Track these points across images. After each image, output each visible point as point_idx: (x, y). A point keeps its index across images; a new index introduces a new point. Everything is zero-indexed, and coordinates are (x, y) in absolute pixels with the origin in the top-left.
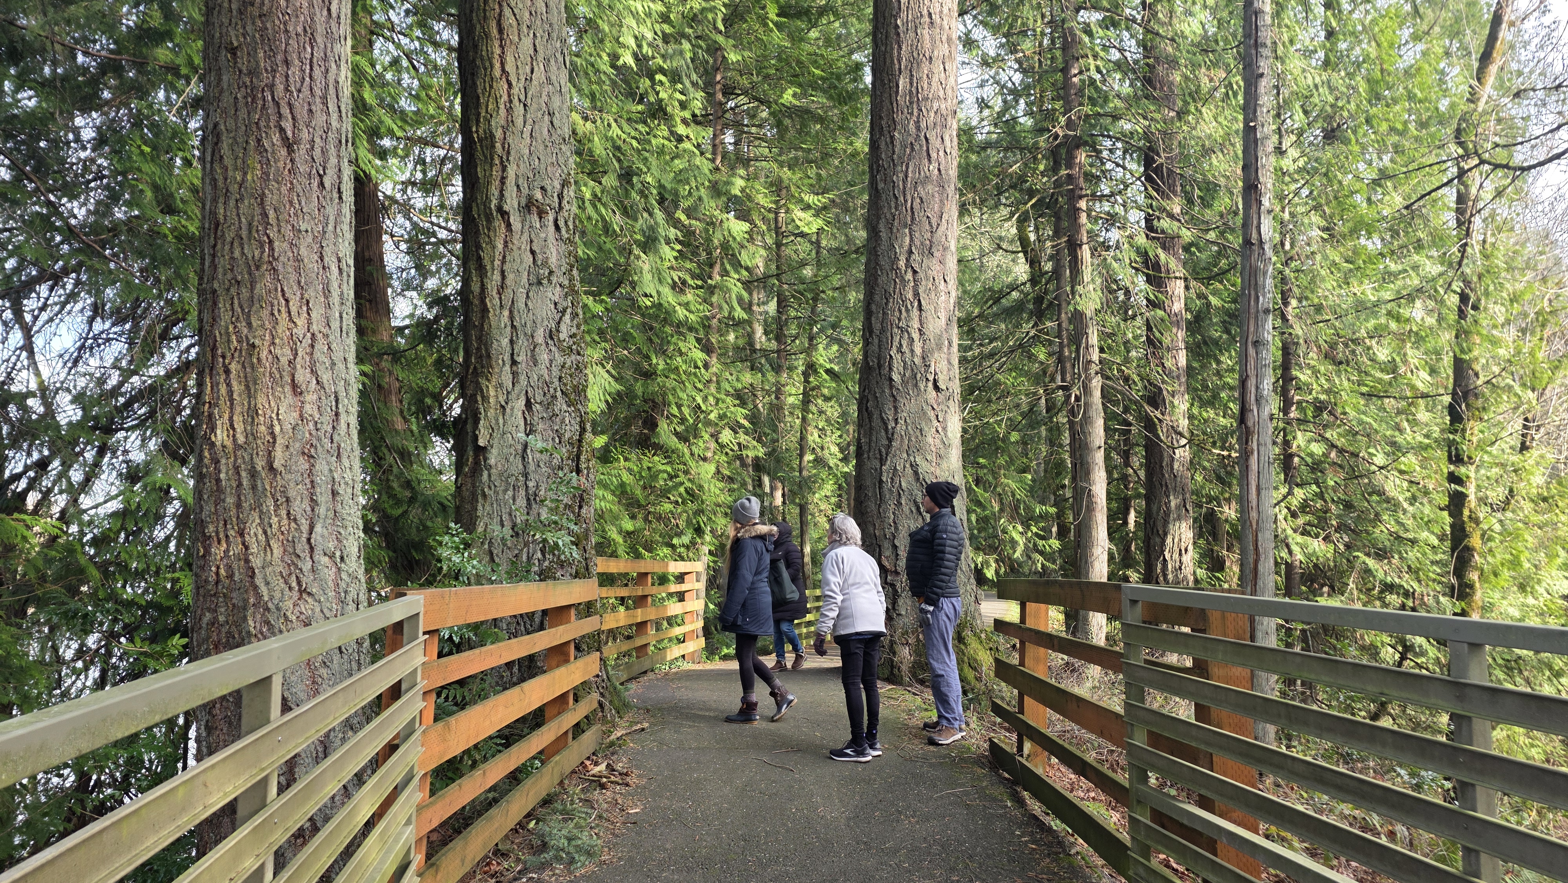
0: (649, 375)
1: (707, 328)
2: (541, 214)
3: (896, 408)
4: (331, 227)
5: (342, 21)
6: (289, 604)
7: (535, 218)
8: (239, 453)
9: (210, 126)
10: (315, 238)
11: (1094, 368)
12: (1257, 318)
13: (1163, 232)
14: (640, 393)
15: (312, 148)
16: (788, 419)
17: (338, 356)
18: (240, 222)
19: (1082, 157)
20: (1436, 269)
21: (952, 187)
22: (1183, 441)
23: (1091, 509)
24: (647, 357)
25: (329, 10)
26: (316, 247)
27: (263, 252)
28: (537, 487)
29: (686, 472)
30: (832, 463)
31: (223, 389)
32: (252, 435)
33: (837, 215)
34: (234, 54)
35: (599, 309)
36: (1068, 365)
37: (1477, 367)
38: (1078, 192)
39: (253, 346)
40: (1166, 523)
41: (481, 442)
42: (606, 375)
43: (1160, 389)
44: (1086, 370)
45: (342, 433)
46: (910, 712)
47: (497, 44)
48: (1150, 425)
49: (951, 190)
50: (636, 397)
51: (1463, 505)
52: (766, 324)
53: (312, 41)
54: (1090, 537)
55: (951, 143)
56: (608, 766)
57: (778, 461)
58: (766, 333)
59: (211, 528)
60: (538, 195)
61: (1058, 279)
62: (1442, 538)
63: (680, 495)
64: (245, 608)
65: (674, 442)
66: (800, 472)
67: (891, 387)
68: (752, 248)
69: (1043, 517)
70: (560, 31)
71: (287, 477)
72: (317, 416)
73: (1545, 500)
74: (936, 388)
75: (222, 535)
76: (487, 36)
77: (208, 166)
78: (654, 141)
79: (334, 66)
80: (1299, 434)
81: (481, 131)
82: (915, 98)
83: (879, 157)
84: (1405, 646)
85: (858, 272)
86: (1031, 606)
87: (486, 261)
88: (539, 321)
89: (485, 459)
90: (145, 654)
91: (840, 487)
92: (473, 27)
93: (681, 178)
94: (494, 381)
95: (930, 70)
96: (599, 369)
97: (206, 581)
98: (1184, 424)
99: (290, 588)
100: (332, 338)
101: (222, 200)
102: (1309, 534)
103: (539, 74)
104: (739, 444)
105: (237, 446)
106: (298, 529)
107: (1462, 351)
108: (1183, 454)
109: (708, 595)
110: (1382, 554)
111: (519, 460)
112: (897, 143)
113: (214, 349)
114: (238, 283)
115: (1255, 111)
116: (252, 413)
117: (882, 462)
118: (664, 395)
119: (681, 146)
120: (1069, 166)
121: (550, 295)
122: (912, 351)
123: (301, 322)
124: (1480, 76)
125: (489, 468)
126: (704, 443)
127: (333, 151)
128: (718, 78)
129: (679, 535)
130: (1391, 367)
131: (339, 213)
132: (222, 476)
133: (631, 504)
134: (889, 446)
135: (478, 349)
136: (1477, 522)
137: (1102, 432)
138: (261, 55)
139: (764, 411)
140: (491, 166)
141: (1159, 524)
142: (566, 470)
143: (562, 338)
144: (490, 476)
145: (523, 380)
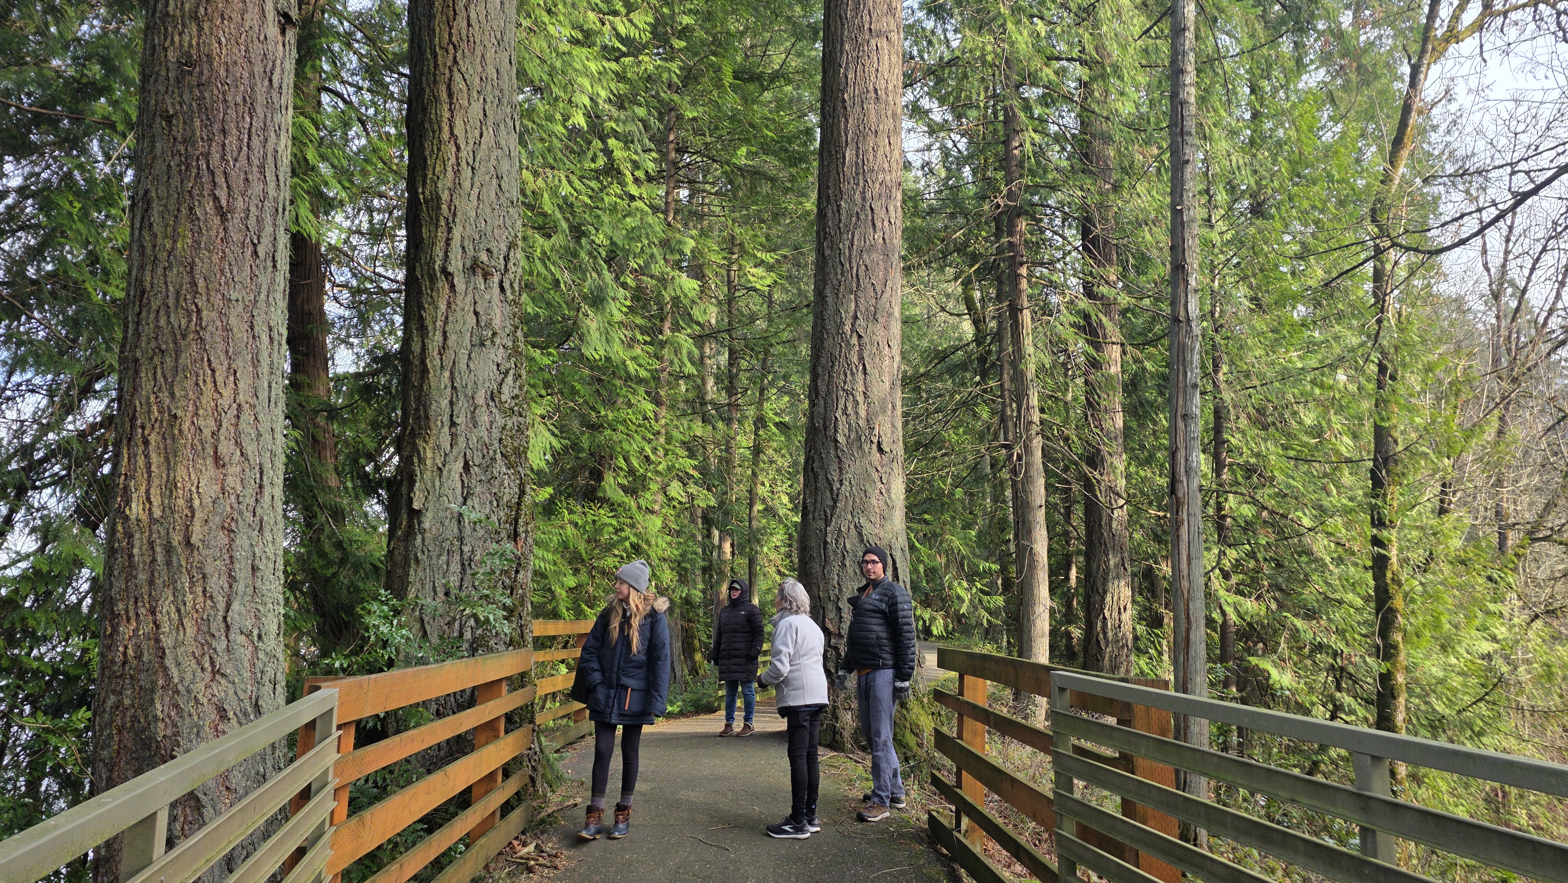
0: (596, 428)
1: (657, 379)
2: (486, 276)
3: (841, 469)
4: (263, 296)
5: (284, 91)
6: (201, 686)
7: (480, 279)
8: (154, 527)
9: (141, 193)
10: (245, 307)
11: (1035, 429)
12: (1185, 392)
13: (1102, 298)
14: (586, 445)
15: (247, 217)
16: (739, 471)
17: (264, 427)
18: (167, 290)
19: (1023, 225)
20: (1355, 341)
21: (897, 256)
22: (1121, 502)
23: (1032, 567)
24: (596, 410)
25: (270, 80)
26: (246, 316)
27: (190, 321)
28: (473, 551)
29: (632, 526)
30: (782, 512)
31: (141, 461)
32: (169, 509)
34: (169, 122)
35: (546, 361)
36: (1010, 424)
37: (1396, 434)
38: (1019, 259)
39: (175, 417)
40: (1105, 581)
41: (416, 506)
42: (548, 434)
43: (1099, 450)
44: (1027, 430)
45: (266, 506)
46: (850, 782)
47: (446, 107)
48: (1088, 485)
49: (895, 258)
50: (582, 450)
51: (1386, 568)
52: (718, 377)
53: (252, 112)
54: (1033, 594)
55: (896, 212)
56: (537, 847)
57: (726, 513)
58: (717, 385)
59: (121, 606)
60: (484, 257)
61: (1000, 340)
62: (1367, 599)
63: (625, 550)
64: (153, 691)
65: (618, 495)
66: (751, 522)
67: (836, 448)
68: (704, 305)
69: (988, 572)
70: (510, 97)
71: (205, 552)
72: (239, 488)
73: (1463, 562)
74: (880, 450)
75: (132, 614)
76: (437, 100)
77: (137, 232)
78: (606, 199)
79: (273, 135)
80: (1231, 496)
81: (427, 192)
82: (861, 169)
83: (826, 223)
84: (1335, 705)
85: (807, 328)
86: (968, 679)
87: (428, 322)
88: (480, 383)
89: (420, 523)
90: (47, 730)
91: (790, 536)
92: (423, 90)
93: (632, 235)
94: (431, 443)
95: (876, 143)
96: (541, 428)
97: (113, 662)
98: (1122, 483)
99: (203, 670)
100: (259, 408)
101: (149, 268)
102: (1244, 595)
103: (488, 138)
104: (689, 495)
105: (153, 521)
106: (214, 607)
107: (1382, 419)
108: (1120, 514)
110: (1311, 615)
111: (455, 523)
112: (843, 212)
113: (133, 419)
114: (162, 352)
115: (1182, 196)
116: (171, 486)
117: (827, 523)
118: (611, 448)
119: (634, 204)
120: (1011, 234)
121: (493, 356)
122: (857, 413)
123: (227, 392)
124: (1393, 160)
125: (423, 532)
126: (651, 496)
127: (268, 220)
128: (672, 137)
130: (1317, 432)
131: (273, 282)
132: (135, 551)
133: (575, 560)
134: (834, 507)
135: (417, 410)
136: (1400, 585)
137: (1043, 491)
138: (197, 123)
139: (713, 462)
140: (437, 227)
141: (1099, 583)
142: (504, 534)
143: (503, 399)
144: (423, 540)
145: (461, 442)
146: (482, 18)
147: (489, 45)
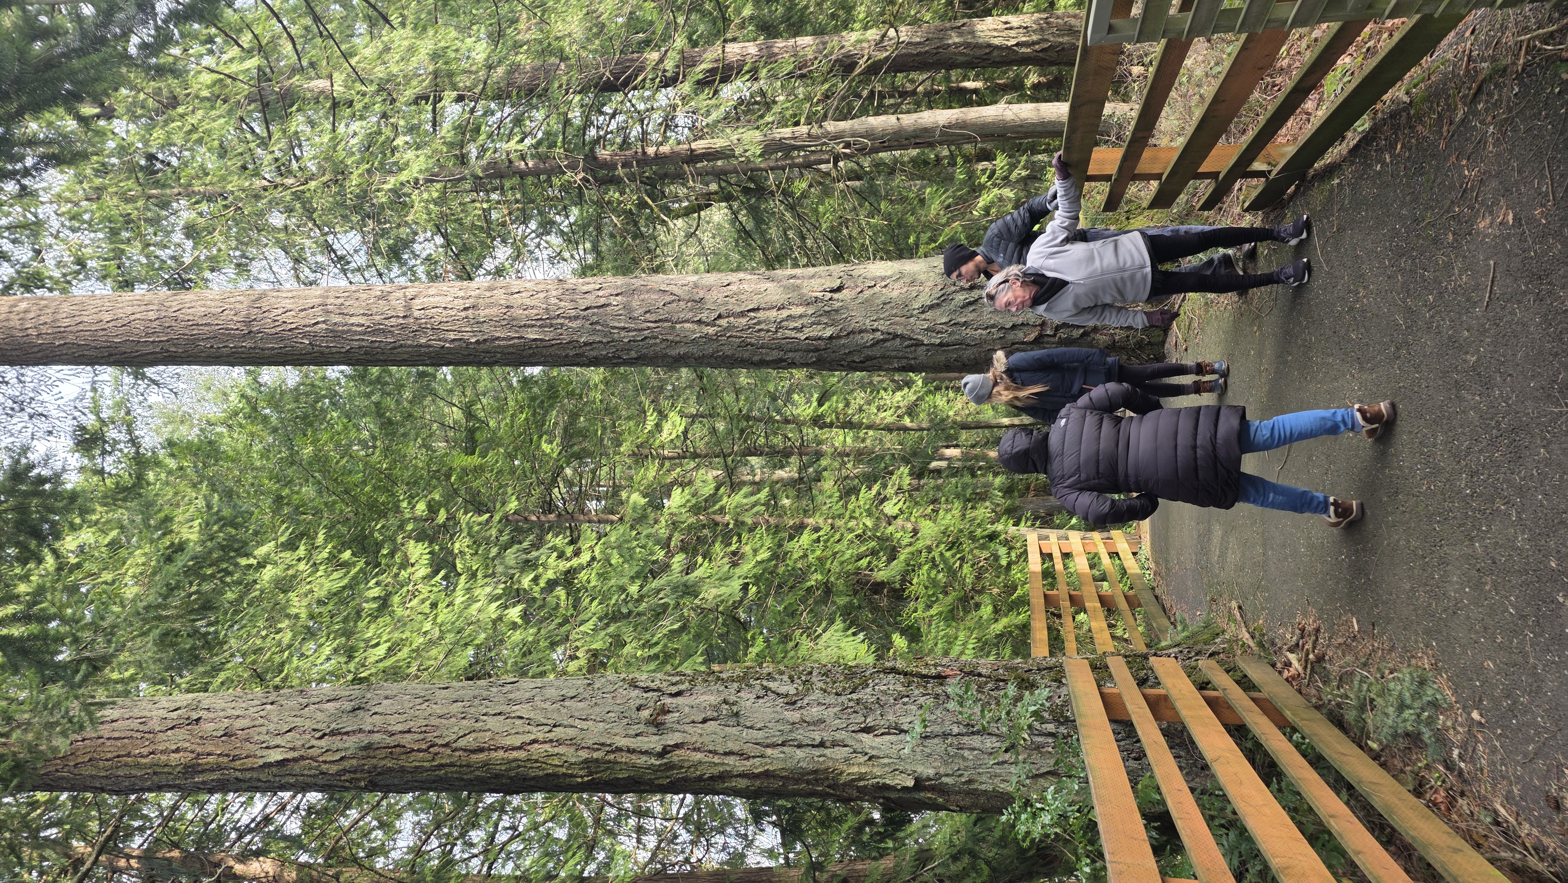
0: (828, 590)
1: (777, 529)
2: (665, 711)
3: (861, 332)
7: (669, 717)
11: (815, 130)
13: (678, 67)
14: (848, 599)
16: (868, 442)
19: (603, 153)
21: (634, 281)
22: (891, 33)
23: (963, 125)
24: (809, 589)
28: (958, 723)
29: (929, 550)
30: (912, 398)
33: (667, 398)
36: (813, 157)
38: (639, 156)
40: (977, 46)
41: (910, 783)
42: (828, 634)
43: (837, 60)
44: (818, 138)
47: (493, 754)
48: (874, 69)
49: (637, 283)
50: (850, 602)
52: (775, 467)
54: (994, 123)
55: (591, 283)
56: (1291, 650)
57: (914, 454)
58: (782, 467)
60: (645, 714)
61: (726, 173)
63: (953, 556)
65: (898, 565)
66: (922, 429)
67: (839, 337)
68: (698, 484)
74: (839, 289)
76: (486, 764)
78: (593, 584)
81: (581, 773)
82: (546, 322)
83: (606, 358)
85: (719, 375)
86: (1092, 170)
87: (715, 771)
88: (777, 717)
89: (929, 779)
91: (938, 388)
92: (477, 778)
93: (628, 557)
94: (842, 767)
95: (519, 307)
96: (821, 641)
98: (873, 34)
103: (523, 710)
104: (897, 494)
108: (905, 33)
109: (1059, 527)
111: (928, 742)
112: (591, 339)
117: (920, 343)
118: (848, 574)
119: (598, 556)
120: (612, 166)
121: (749, 703)
122: (801, 316)
125: (938, 776)
126: (897, 531)
128: (534, 518)
129: (997, 558)
133: (964, 608)
134: (902, 337)
135: (808, 782)
137: (882, 118)
139: (861, 469)
140: (616, 763)
141: (979, 52)
142: (939, 690)
143: (794, 692)
144: (947, 775)
145: (840, 736)
146: (402, 718)
147: (429, 711)
